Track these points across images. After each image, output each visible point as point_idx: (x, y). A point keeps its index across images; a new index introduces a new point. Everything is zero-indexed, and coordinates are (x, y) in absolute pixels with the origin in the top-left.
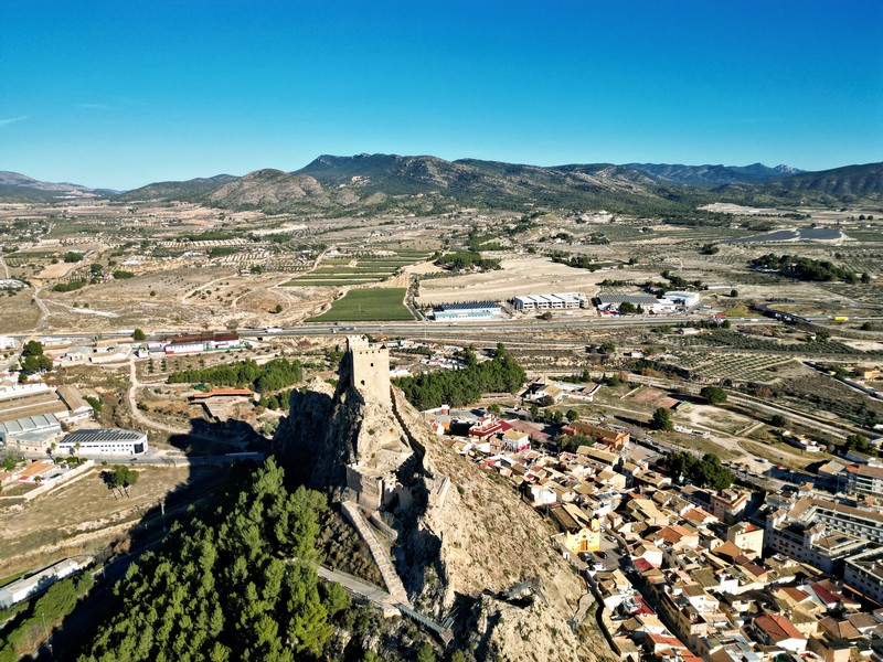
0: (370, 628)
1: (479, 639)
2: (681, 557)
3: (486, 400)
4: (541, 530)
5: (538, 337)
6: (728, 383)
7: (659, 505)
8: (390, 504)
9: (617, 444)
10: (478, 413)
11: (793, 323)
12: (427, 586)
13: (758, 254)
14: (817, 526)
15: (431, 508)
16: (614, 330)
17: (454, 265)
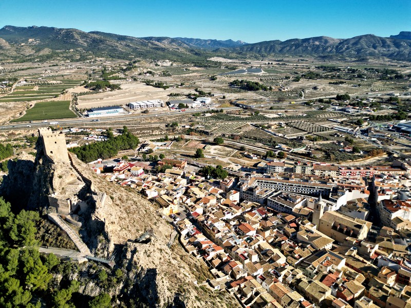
0: (72, 270)
1: (128, 261)
2: (210, 208)
3: (120, 154)
4: (152, 209)
5: (143, 122)
6: (224, 135)
7: (201, 189)
8: (76, 211)
9: (182, 166)
10: (118, 161)
11: (246, 108)
12: (100, 244)
13: (232, 80)
14: (258, 187)
15: (98, 208)
16: (177, 116)
17: (96, 88)
